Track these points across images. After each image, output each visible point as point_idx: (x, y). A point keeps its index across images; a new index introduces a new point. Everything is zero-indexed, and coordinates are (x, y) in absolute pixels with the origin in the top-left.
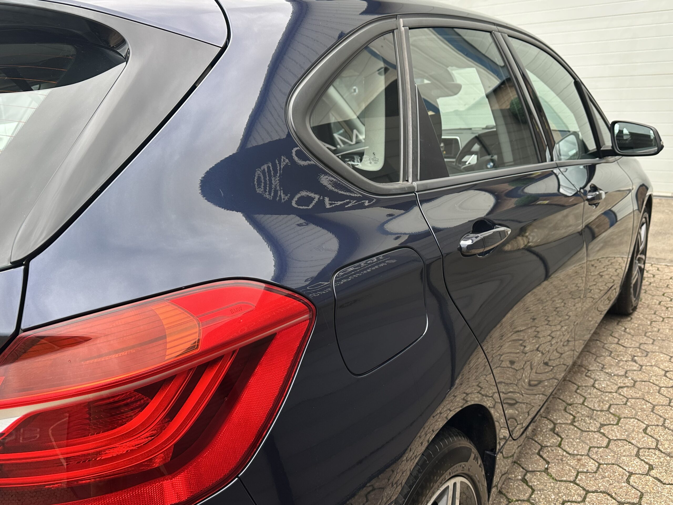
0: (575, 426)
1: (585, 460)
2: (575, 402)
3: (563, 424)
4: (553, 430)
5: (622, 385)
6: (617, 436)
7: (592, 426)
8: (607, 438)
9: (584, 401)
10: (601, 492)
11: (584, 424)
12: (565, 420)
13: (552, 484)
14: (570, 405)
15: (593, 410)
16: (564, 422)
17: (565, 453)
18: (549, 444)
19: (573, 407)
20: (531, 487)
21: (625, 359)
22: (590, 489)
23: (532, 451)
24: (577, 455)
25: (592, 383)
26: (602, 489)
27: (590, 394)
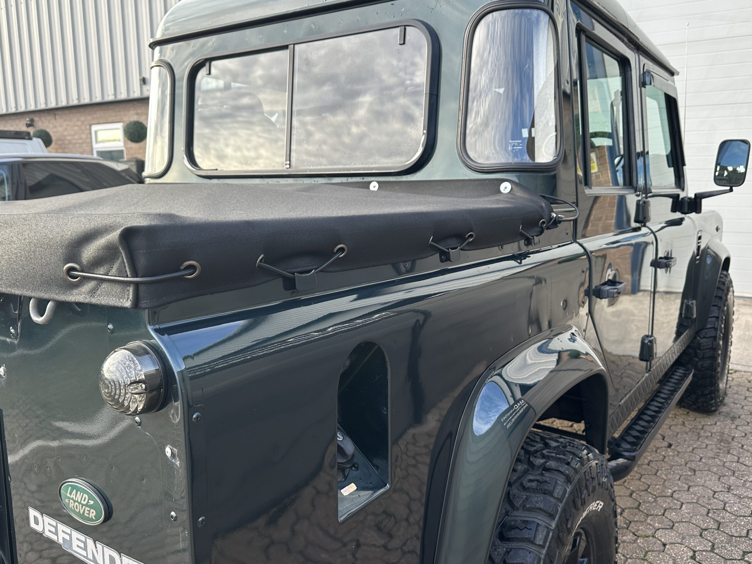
0: (716, 553)
2: (710, 527)
3: (704, 551)
7: (734, 554)
9: (719, 526)
11: (726, 551)
12: (704, 547)
14: (706, 530)
19: (710, 532)
25: (723, 506)
27: (724, 518)
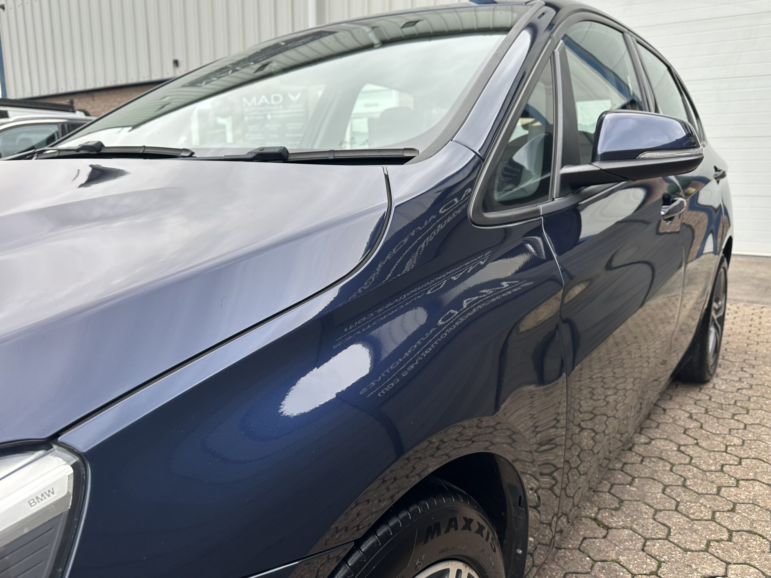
0: (710, 415)
1: (728, 437)
2: (702, 399)
4: (691, 417)
5: (740, 387)
6: (751, 422)
7: (725, 415)
8: (742, 422)
9: (710, 398)
10: (753, 458)
11: (717, 413)
13: (707, 453)
14: (699, 400)
15: (722, 404)
16: (699, 412)
17: (708, 433)
18: (691, 427)
19: (702, 402)
20: (688, 455)
21: (735, 370)
22: (743, 457)
23: (678, 431)
24: (721, 434)
25: (713, 386)
26: (753, 456)
27: (714, 393)
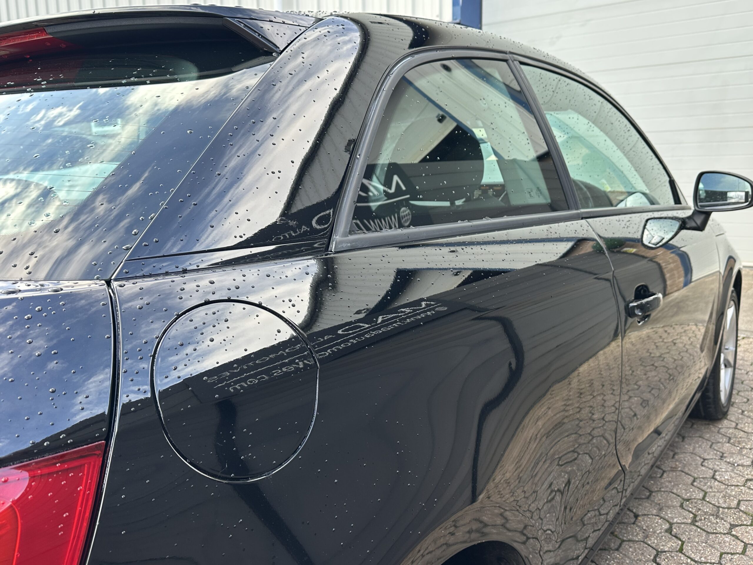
0: (697, 526)
2: (693, 497)
4: (669, 531)
7: (720, 527)
8: (742, 541)
9: (704, 496)
11: (709, 524)
12: (683, 519)
14: (688, 500)
15: (718, 507)
16: (683, 521)
17: (689, 560)
18: (666, 549)
19: (692, 503)
21: (749, 446)
23: (645, 557)
25: (711, 475)
27: (711, 487)
